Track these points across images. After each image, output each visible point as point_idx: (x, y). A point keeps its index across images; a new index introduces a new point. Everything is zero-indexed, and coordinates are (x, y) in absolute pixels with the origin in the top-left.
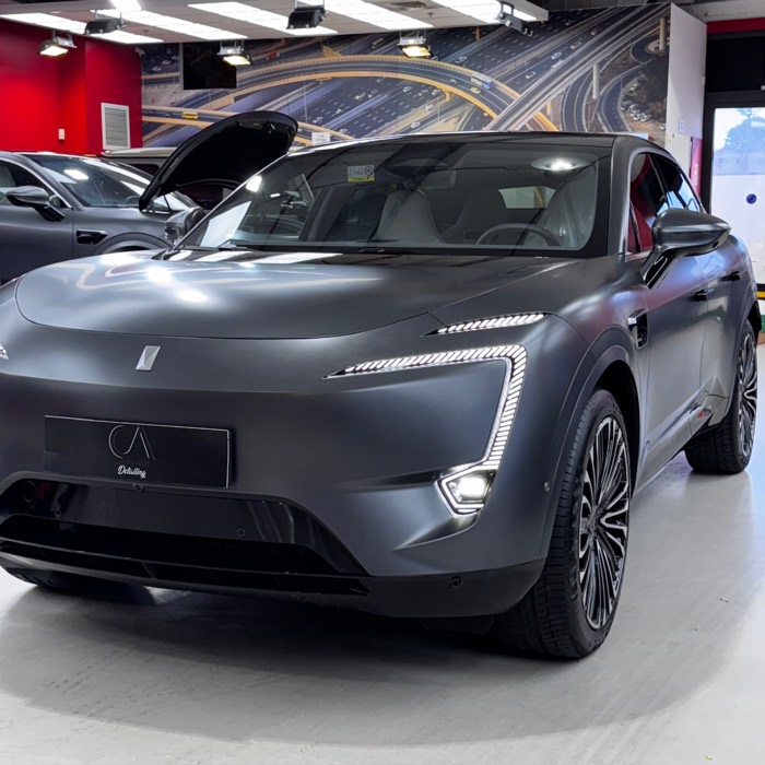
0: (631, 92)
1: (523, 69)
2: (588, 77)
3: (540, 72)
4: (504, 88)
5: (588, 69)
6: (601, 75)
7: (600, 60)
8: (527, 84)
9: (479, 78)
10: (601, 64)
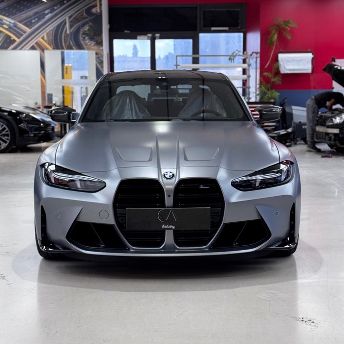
0: (86, 31)
1: (31, 17)
2: (64, 23)
3: (40, 19)
4: (21, 25)
5: (64, 19)
6: (71, 22)
7: (69, 15)
8: (33, 25)
9: (8, 20)
10: (70, 17)
